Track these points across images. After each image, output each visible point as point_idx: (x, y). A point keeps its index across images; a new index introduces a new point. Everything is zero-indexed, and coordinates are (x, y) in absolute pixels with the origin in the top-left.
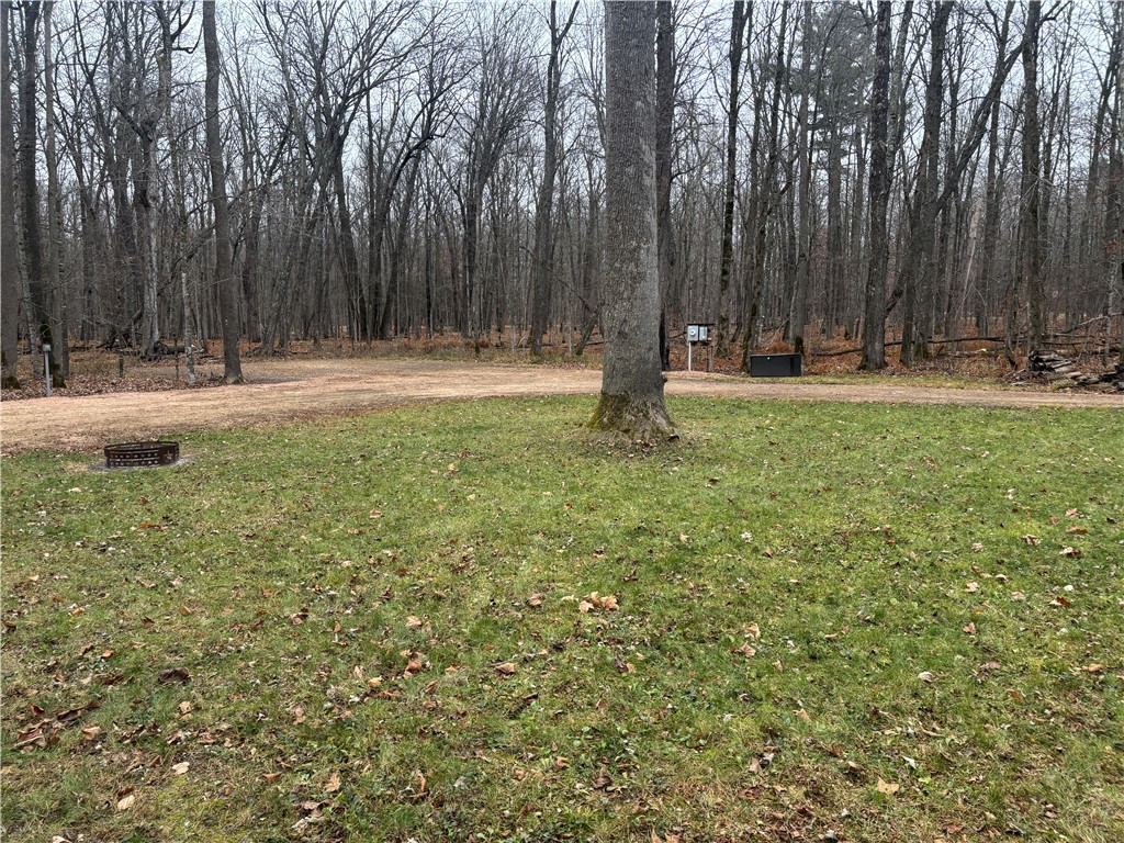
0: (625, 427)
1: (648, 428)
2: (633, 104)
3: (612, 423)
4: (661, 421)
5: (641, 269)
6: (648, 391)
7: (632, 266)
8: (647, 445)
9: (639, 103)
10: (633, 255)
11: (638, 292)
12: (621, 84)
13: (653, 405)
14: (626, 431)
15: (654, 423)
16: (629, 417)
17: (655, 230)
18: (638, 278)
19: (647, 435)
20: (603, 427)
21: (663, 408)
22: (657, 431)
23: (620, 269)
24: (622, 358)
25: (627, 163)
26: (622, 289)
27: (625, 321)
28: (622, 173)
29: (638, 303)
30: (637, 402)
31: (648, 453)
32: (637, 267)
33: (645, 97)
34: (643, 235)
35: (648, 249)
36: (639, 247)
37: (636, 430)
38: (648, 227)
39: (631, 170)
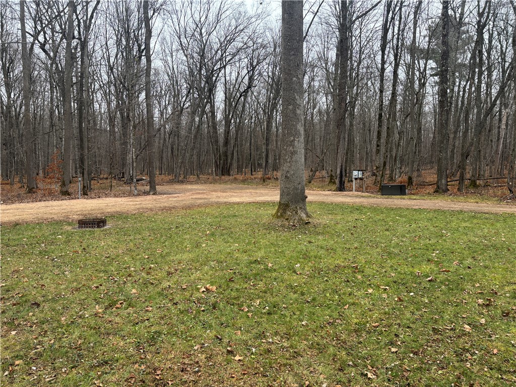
0: (287, 217)
1: (297, 218)
2: (292, 79)
3: (282, 215)
4: (304, 216)
5: (295, 149)
6: (298, 202)
7: (291, 148)
8: (294, 226)
9: (294, 79)
10: (292, 143)
11: (294, 159)
12: (287, 71)
13: (300, 208)
14: (287, 219)
15: (300, 216)
16: (289, 213)
17: (302, 132)
18: (294, 153)
19: (296, 221)
20: (278, 217)
21: (305, 209)
22: (301, 219)
23: (286, 149)
24: (287, 187)
25: (289, 104)
26: (287, 158)
27: (288, 171)
28: (287, 108)
29: (293, 164)
30: (293, 207)
31: (294, 229)
32: (293, 148)
33: (297, 76)
34: (297, 134)
35: (299, 140)
36: (294, 140)
37: (291, 219)
38: (299, 131)
39: (291, 107)
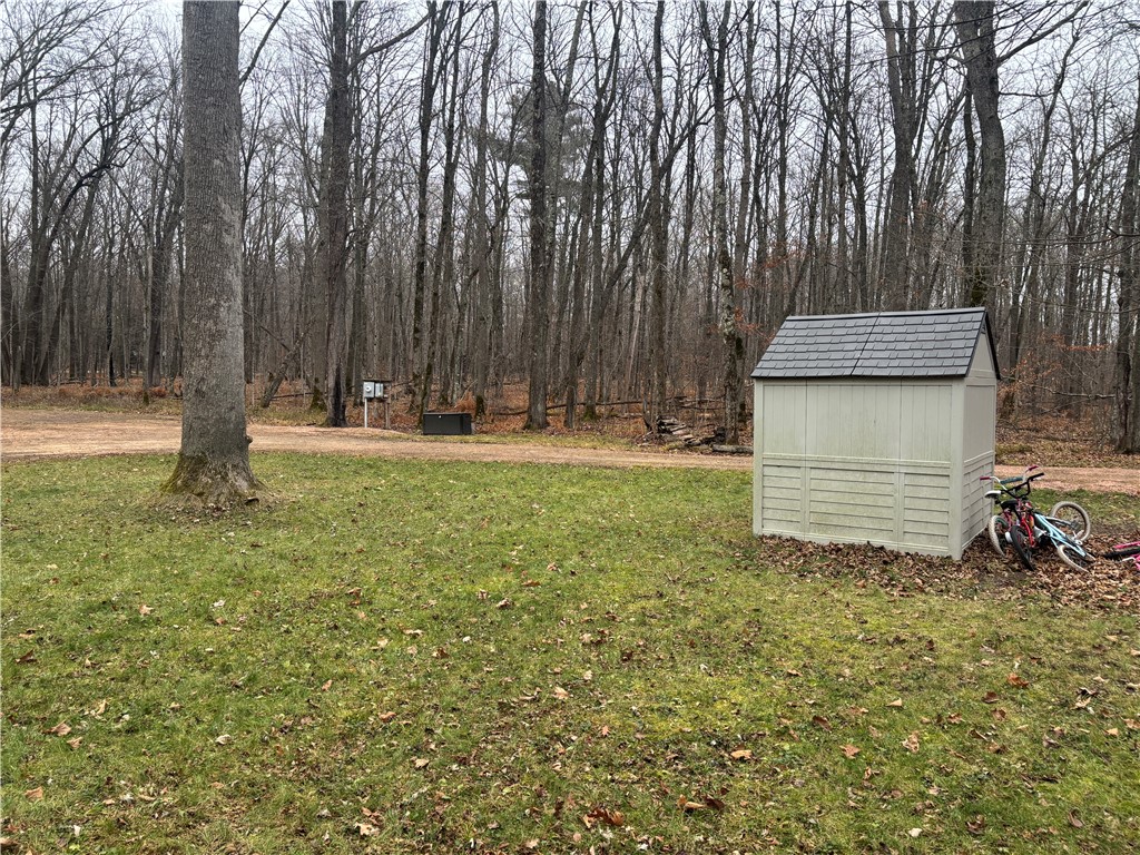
0: (199, 490)
1: (225, 491)
2: (210, 162)
3: (186, 485)
4: (243, 485)
5: (220, 327)
6: (228, 452)
7: (210, 324)
8: (218, 509)
9: (217, 162)
10: (212, 312)
11: (217, 350)
12: (197, 140)
13: (234, 466)
14: (200, 495)
15: (232, 485)
16: (205, 479)
17: (239, 289)
18: (218, 335)
19: (222, 499)
20: (176, 490)
21: (246, 469)
22: (236, 493)
23: (197, 326)
24: (199, 418)
25: (205, 220)
26: (199, 346)
27: (203, 379)
28: (199, 229)
29: (218, 360)
30: (216, 463)
31: (218, 518)
32: (216, 324)
33: (224, 156)
34: (225, 291)
35: (230, 307)
36: (219, 305)
37: (211, 493)
38: (230, 285)
39: (209, 227)
